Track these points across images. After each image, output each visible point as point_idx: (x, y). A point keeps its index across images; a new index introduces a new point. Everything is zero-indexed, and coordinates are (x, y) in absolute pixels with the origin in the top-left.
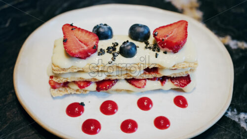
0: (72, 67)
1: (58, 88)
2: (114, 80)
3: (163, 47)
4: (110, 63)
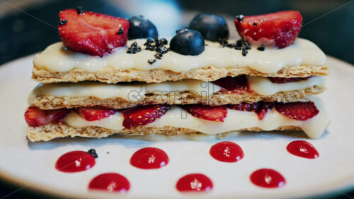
0: (74, 71)
1: (42, 125)
2: (161, 105)
3: (256, 39)
4: (151, 63)
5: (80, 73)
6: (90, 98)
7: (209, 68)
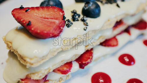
4: (86, 30)
5: (55, 51)
6: (62, 61)
7: (109, 20)
